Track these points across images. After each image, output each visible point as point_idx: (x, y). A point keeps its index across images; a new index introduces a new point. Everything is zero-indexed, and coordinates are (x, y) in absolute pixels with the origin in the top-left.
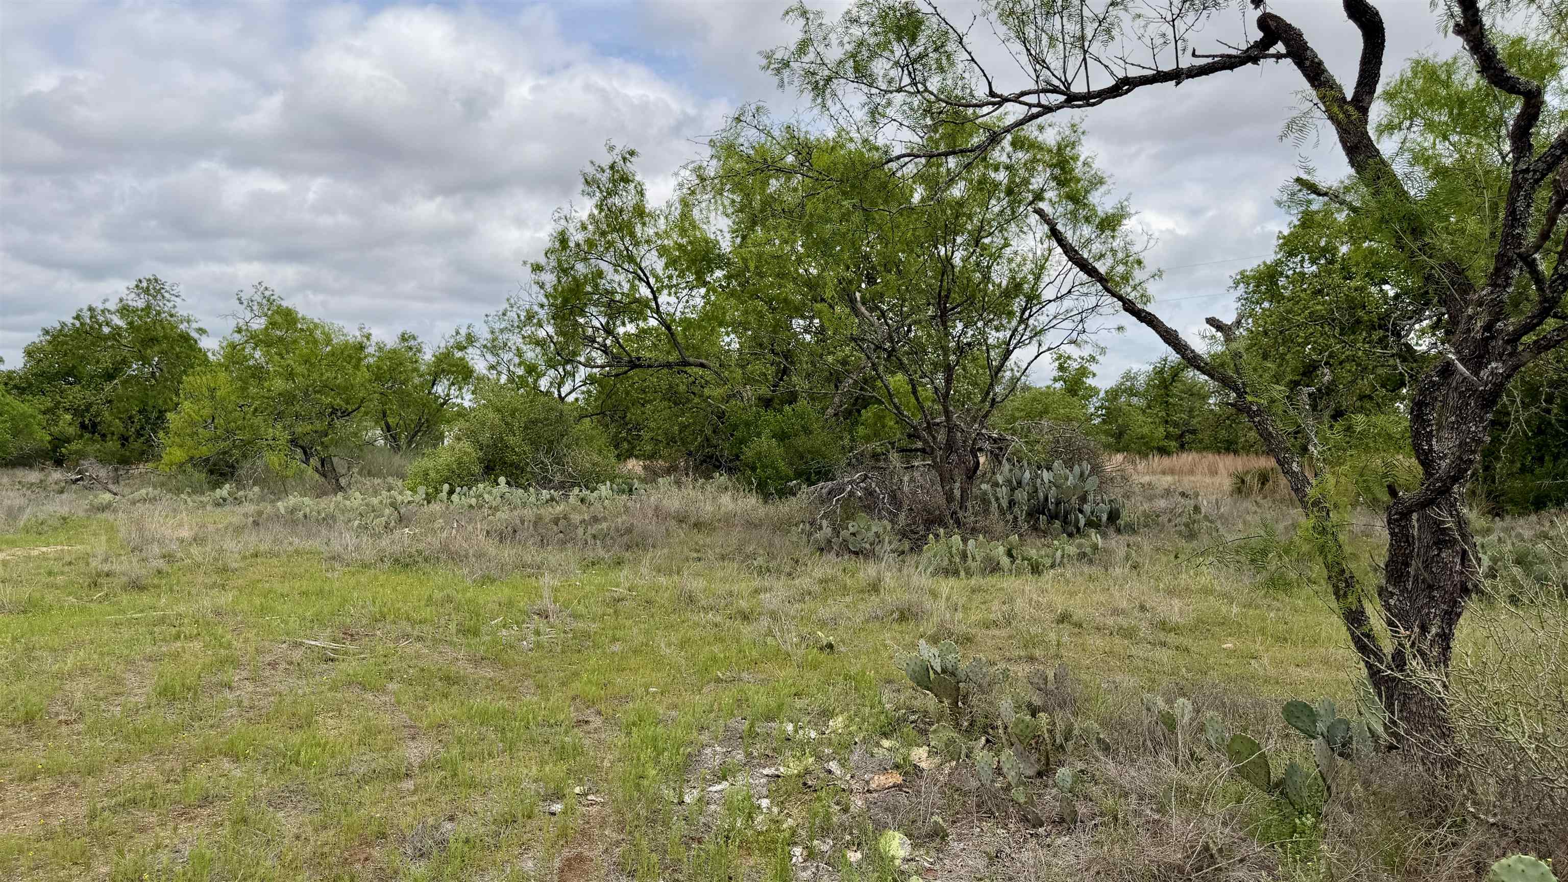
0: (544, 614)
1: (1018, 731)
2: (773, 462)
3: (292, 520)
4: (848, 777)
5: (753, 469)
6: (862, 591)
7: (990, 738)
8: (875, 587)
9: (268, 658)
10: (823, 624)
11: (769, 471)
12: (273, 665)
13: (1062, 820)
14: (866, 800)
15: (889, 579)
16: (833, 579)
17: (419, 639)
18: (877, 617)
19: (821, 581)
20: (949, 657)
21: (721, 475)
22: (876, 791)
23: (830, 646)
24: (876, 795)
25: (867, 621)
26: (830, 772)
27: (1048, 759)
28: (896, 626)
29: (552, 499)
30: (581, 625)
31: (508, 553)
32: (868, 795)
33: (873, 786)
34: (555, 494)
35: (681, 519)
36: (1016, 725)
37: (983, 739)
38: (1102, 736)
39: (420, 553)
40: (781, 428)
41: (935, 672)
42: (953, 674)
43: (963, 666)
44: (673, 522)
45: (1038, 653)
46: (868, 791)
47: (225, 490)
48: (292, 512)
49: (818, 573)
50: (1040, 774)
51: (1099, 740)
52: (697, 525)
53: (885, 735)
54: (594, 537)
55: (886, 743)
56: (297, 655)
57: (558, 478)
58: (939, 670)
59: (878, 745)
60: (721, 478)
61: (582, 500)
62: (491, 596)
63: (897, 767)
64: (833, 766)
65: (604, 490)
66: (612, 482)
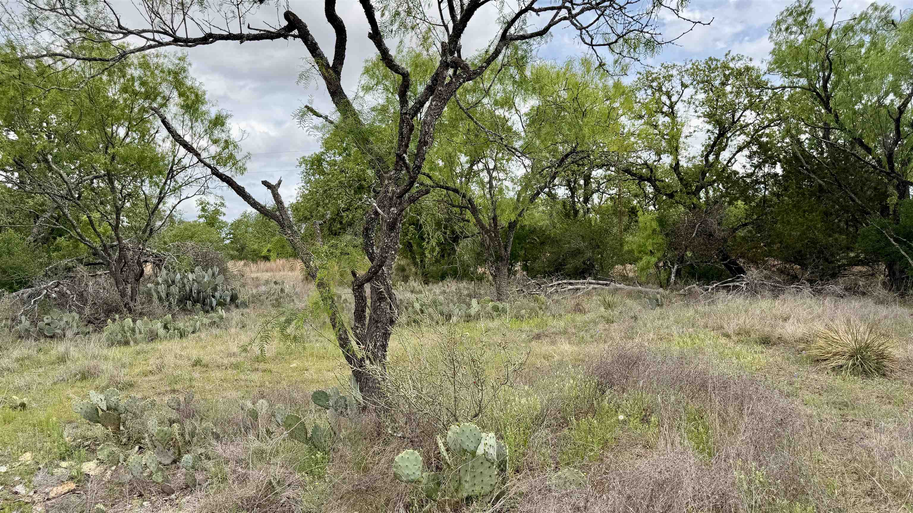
1: (159, 438)
4: (31, 493)
6: (53, 363)
7: (142, 446)
8: (62, 359)
10: (18, 390)
13: (187, 486)
14: (46, 505)
15: (73, 352)
16: (28, 358)
18: (63, 380)
19: (17, 360)
20: (112, 399)
22: (54, 498)
23: (23, 405)
24: (53, 501)
25: (55, 383)
26: (16, 493)
27: (179, 451)
28: (79, 384)
32: (48, 502)
33: (52, 495)
36: (158, 434)
37: (137, 448)
38: (214, 431)
41: (102, 410)
42: (115, 409)
43: (123, 403)
45: (177, 387)
46: (48, 499)
49: (16, 353)
50: (174, 462)
51: (213, 433)
53: (64, 459)
55: (64, 464)
58: (105, 408)
59: (58, 466)
63: (72, 478)
64: (20, 488)
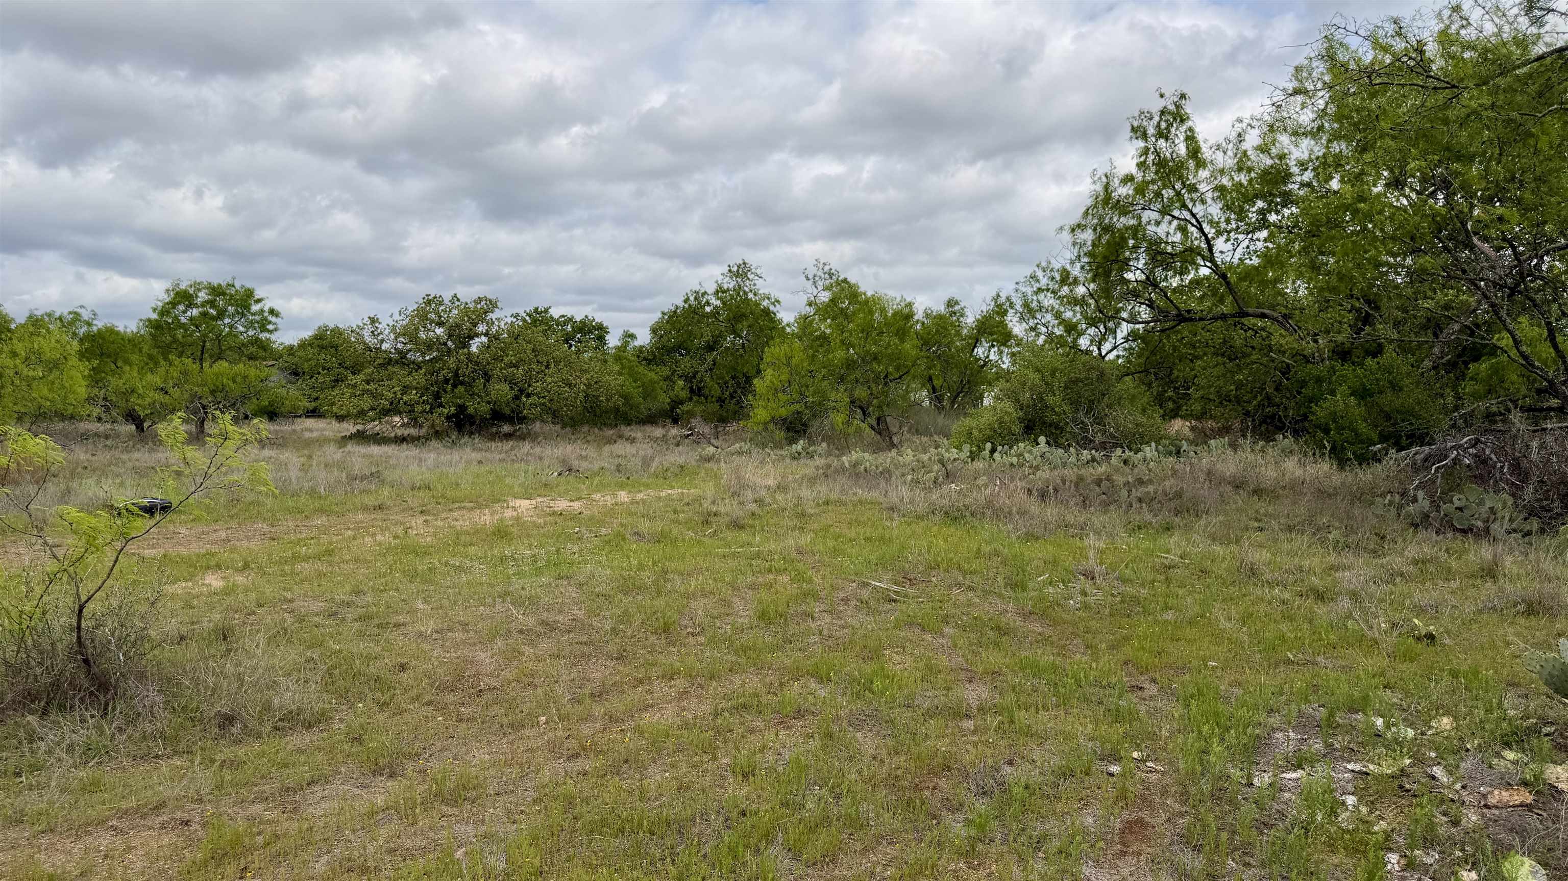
0: (1090, 576)
2: (1351, 423)
3: (856, 473)
4: (1458, 786)
5: (1327, 431)
6: (1472, 576)
8: (1490, 572)
9: (842, 595)
11: (1346, 434)
12: (846, 601)
14: (1483, 816)
15: (1508, 562)
16: (1433, 560)
17: (971, 588)
18: (1494, 608)
19: (1415, 562)
21: (1285, 437)
22: (1497, 807)
23: (1431, 637)
24: (1497, 812)
25: (1480, 612)
26: (1433, 778)
28: (1522, 621)
29: (1093, 460)
30: (1129, 589)
31: (1051, 512)
32: (1485, 811)
33: (1492, 801)
34: (1097, 454)
35: (1238, 485)
39: (967, 507)
40: (1363, 384)
44: (1229, 488)
46: (1486, 806)
47: (799, 446)
48: (855, 466)
49: (1412, 551)
52: (1258, 492)
53: (1508, 745)
54: (1140, 500)
55: (1510, 755)
56: (865, 593)
57: (1099, 438)
59: (1498, 755)
60: (1285, 441)
61: (1125, 462)
62: (1038, 552)
63: (1525, 784)
64: (1438, 771)
65: (1149, 451)
66: (1158, 443)
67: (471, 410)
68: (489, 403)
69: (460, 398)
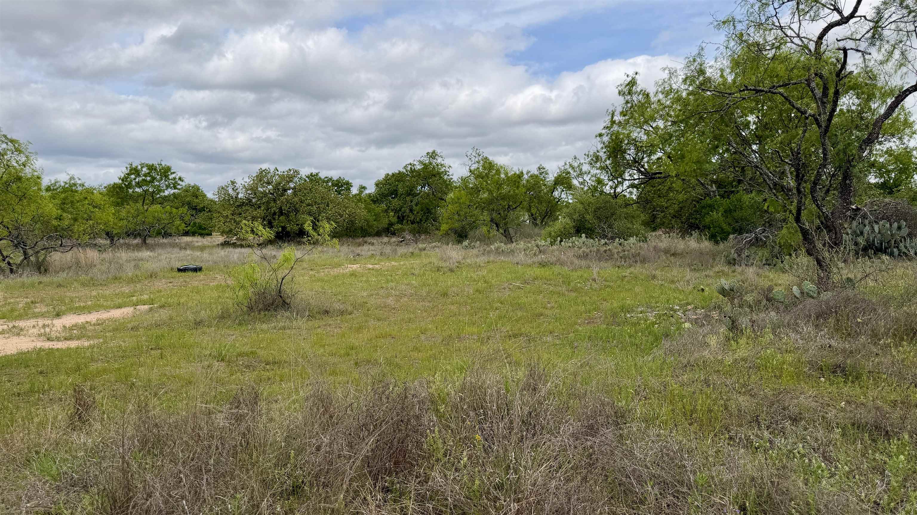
29: (606, 243)
57: (610, 235)
60: (695, 234)
61: (620, 244)
65: (632, 240)
66: (637, 236)
67: (289, 229)
68: (297, 225)
69: (282, 223)
